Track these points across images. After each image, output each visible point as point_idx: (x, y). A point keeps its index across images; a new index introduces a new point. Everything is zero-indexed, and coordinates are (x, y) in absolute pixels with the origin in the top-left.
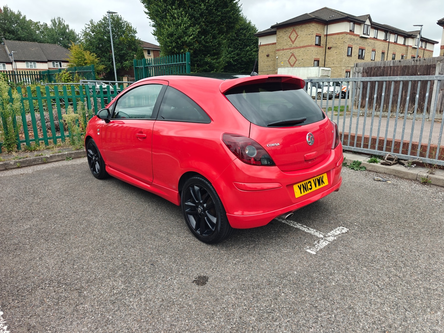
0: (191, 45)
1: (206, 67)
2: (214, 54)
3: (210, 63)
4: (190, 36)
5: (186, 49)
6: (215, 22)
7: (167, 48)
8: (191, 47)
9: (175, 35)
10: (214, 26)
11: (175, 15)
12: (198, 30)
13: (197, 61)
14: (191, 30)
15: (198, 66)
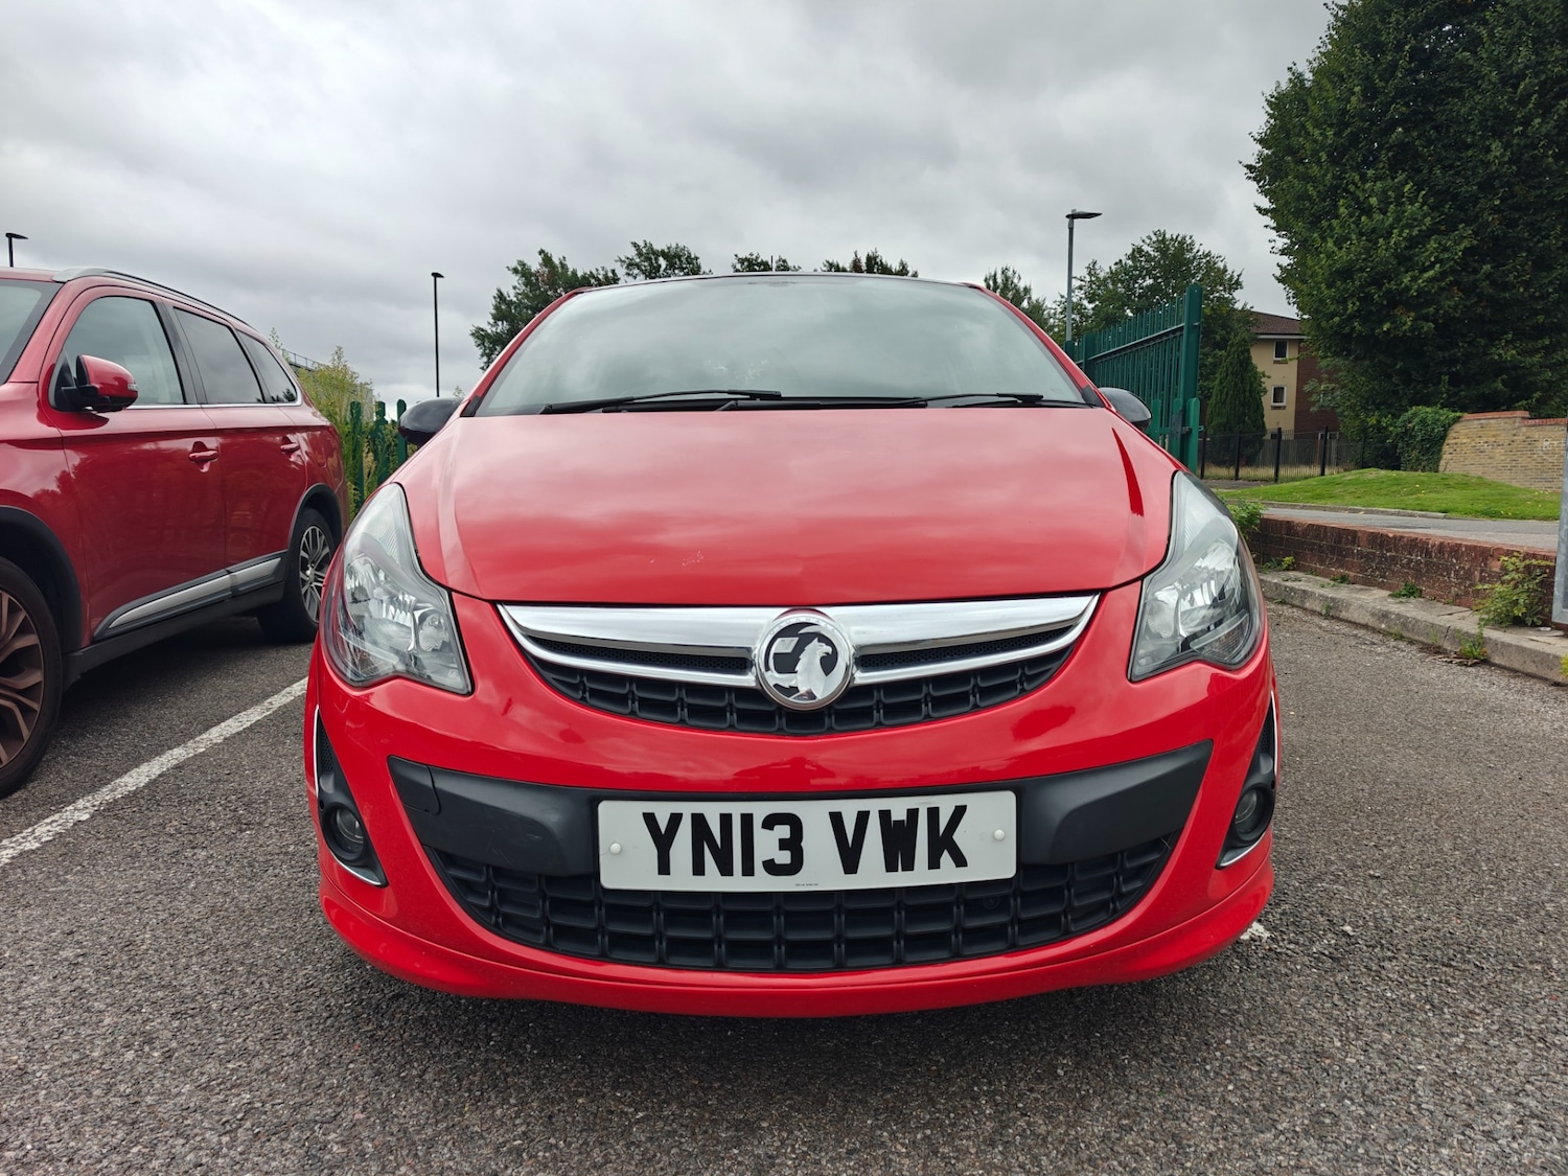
0: (1428, 304)
1: (1495, 385)
2: (1540, 331)
3: (1516, 368)
4: (1424, 270)
5: (1404, 318)
6: (1552, 203)
7: (1324, 324)
8: (1424, 312)
9: (1362, 270)
10: (1543, 221)
11: (1373, 201)
12: (1465, 244)
13: (1453, 361)
14: (1433, 244)
15: (1455, 380)
